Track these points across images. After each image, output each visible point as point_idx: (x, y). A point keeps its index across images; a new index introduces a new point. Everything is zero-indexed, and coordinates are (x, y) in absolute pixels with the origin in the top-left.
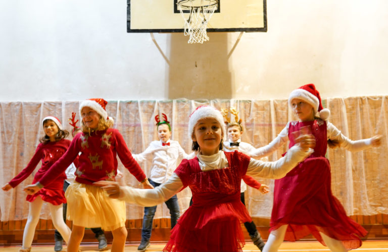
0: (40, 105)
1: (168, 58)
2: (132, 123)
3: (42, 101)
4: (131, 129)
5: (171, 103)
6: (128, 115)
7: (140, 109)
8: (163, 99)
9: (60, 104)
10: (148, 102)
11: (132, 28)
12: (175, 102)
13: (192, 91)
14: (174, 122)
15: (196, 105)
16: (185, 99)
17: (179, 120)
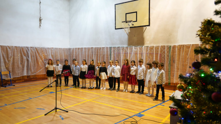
0: (101, 48)
1: (128, 34)
2: (119, 53)
4: (119, 54)
6: (118, 50)
7: (121, 49)
8: (127, 46)
9: (105, 47)
10: (123, 47)
11: (116, 28)
12: (129, 47)
13: (134, 44)
14: (128, 53)
15: (134, 48)
16: (131, 46)
17: (130, 52)
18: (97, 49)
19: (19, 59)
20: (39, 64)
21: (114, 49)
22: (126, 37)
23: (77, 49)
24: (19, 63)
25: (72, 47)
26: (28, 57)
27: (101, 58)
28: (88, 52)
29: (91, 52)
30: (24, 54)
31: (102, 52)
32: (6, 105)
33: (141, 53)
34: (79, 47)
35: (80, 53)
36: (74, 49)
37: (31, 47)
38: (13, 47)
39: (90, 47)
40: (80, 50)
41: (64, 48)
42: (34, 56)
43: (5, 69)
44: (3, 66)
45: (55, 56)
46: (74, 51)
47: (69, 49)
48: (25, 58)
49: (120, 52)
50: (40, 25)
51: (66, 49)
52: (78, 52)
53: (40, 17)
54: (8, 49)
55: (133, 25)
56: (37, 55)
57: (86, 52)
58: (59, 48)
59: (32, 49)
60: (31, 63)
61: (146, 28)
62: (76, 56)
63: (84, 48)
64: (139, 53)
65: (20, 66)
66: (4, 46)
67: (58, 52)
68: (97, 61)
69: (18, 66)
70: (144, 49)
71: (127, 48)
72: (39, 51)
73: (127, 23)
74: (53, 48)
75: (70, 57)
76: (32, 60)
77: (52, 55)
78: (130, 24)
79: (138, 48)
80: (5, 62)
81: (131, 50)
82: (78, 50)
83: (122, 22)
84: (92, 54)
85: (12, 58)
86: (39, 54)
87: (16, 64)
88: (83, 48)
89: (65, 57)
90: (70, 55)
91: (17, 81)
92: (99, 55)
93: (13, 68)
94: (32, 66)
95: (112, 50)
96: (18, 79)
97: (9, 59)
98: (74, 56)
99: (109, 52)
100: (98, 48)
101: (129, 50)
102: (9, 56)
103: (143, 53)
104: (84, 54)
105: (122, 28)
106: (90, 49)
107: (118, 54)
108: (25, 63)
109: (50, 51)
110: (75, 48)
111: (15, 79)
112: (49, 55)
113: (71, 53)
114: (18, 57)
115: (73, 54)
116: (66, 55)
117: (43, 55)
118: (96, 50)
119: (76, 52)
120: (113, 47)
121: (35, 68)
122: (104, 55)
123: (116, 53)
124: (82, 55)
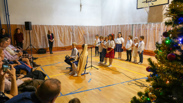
0: (125, 25)
1: (148, 13)
3: (125, 24)
4: (140, 30)
5: (148, 24)
6: (139, 27)
7: (141, 25)
8: (146, 23)
9: (128, 25)
10: (143, 24)
11: (138, 8)
13: (153, 21)
14: (148, 29)
15: (153, 24)
16: (151, 23)
17: (149, 28)
18: (122, 26)
19: (68, 34)
20: (80, 38)
21: (136, 26)
22: (147, 15)
24: (68, 37)
25: (103, 25)
26: (73, 33)
27: (124, 34)
28: (115, 29)
29: (117, 28)
30: (71, 30)
31: (125, 28)
32: (59, 63)
33: (159, 28)
34: (108, 25)
35: (109, 30)
36: (105, 27)
37: (75, 26)
38: (64, 26)
39: (117, 25)
40: (109, 27)
41: (97, 26)
42: (77, 32)
43: (60, 41)
44: (58, 38)
45: (91, 32)
46: (105, 28)
47: (101, 27)
48: (71, 33)
49: (141, 28)
50: (81, 10)
51: (99, 27)
52: (107, 28)
53: (81, 4)
54: (61, 28)
55: (153, 4)
56: (79, 31)
57: (113, 28)
58: (94, 26)
59: (75, 27)
60: (75, 37)
61: (166, 6)
63: (112, 25)
64: (157, 29)
65: (68, 39)
66: (59, 26)
67: (93, 29)
69: (67, 39)
70: (162, 26)
71: (147, 24)
72: (80, 29)
73: (148, 3)
74: (90, 26)
75: (102, 32)
76: (75, 35)
77: (89, 31)
78: (150, 4)
79: (157, 24)
80: (60, 36)
81: (150, 27)
83: (143, 2)
84: (118, 30)
85: (63, 34)
86: (80, 31)
87: (66, 38)
89: (98, 33)
91: (67, 49)
92: (123, 31)
93: (64, 40)
94: (76, 39)
95: (134, 26)
96: (67, 47)
97: (62, 34)
98: (104, 32)
99: (131, 29)
101: (148, 26)
102: (62, 32)
103: (161, 29)
104: (112, 30)
105: (142, 8)
106: (116, 27)
107: (138, 30)
108: (71, 37)
109: (87, 28)
111: (65, 48)
112: (87, 31)
113: (102, 30)
114: (67, 33)
116: (99, 31)
117: (83, 32)
119: (106, 29)
120: (135, 24)
121: (78, 40)
122: (127, 31)
123: (137, 29)
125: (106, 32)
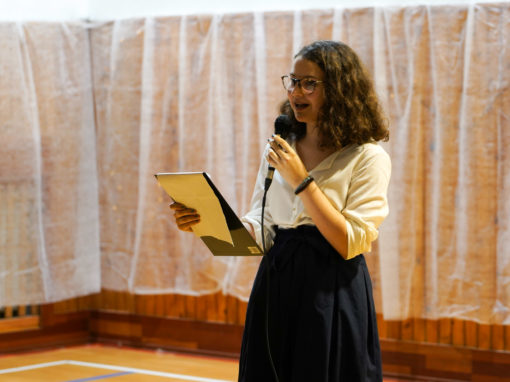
3: (473, 1)
18: (425, 31)
23: (183, 34)
27: (463, 135)
31: (476, 57)
34: (199, 10)
39: (338, 4)
40: (214, 44)
41: (28, 28)
47: (90, 31)
51: (59, 30)
62: (173, 107)
63: (267, 17)
68: (416, 163)
75: (98, 117)
82: (193, 43)
88: (248, 20)
89: (44, 121)
90: (97, 96)
92: (438, 101)
98: (147, 107)
100: (436, 11)
110: (160, 21)
113: (105, 77)
115: (139, 93)
116: (55, 94)
118: (413, 42)
119: (167, 68)
124: (234, 94)
125: (172, 119)
